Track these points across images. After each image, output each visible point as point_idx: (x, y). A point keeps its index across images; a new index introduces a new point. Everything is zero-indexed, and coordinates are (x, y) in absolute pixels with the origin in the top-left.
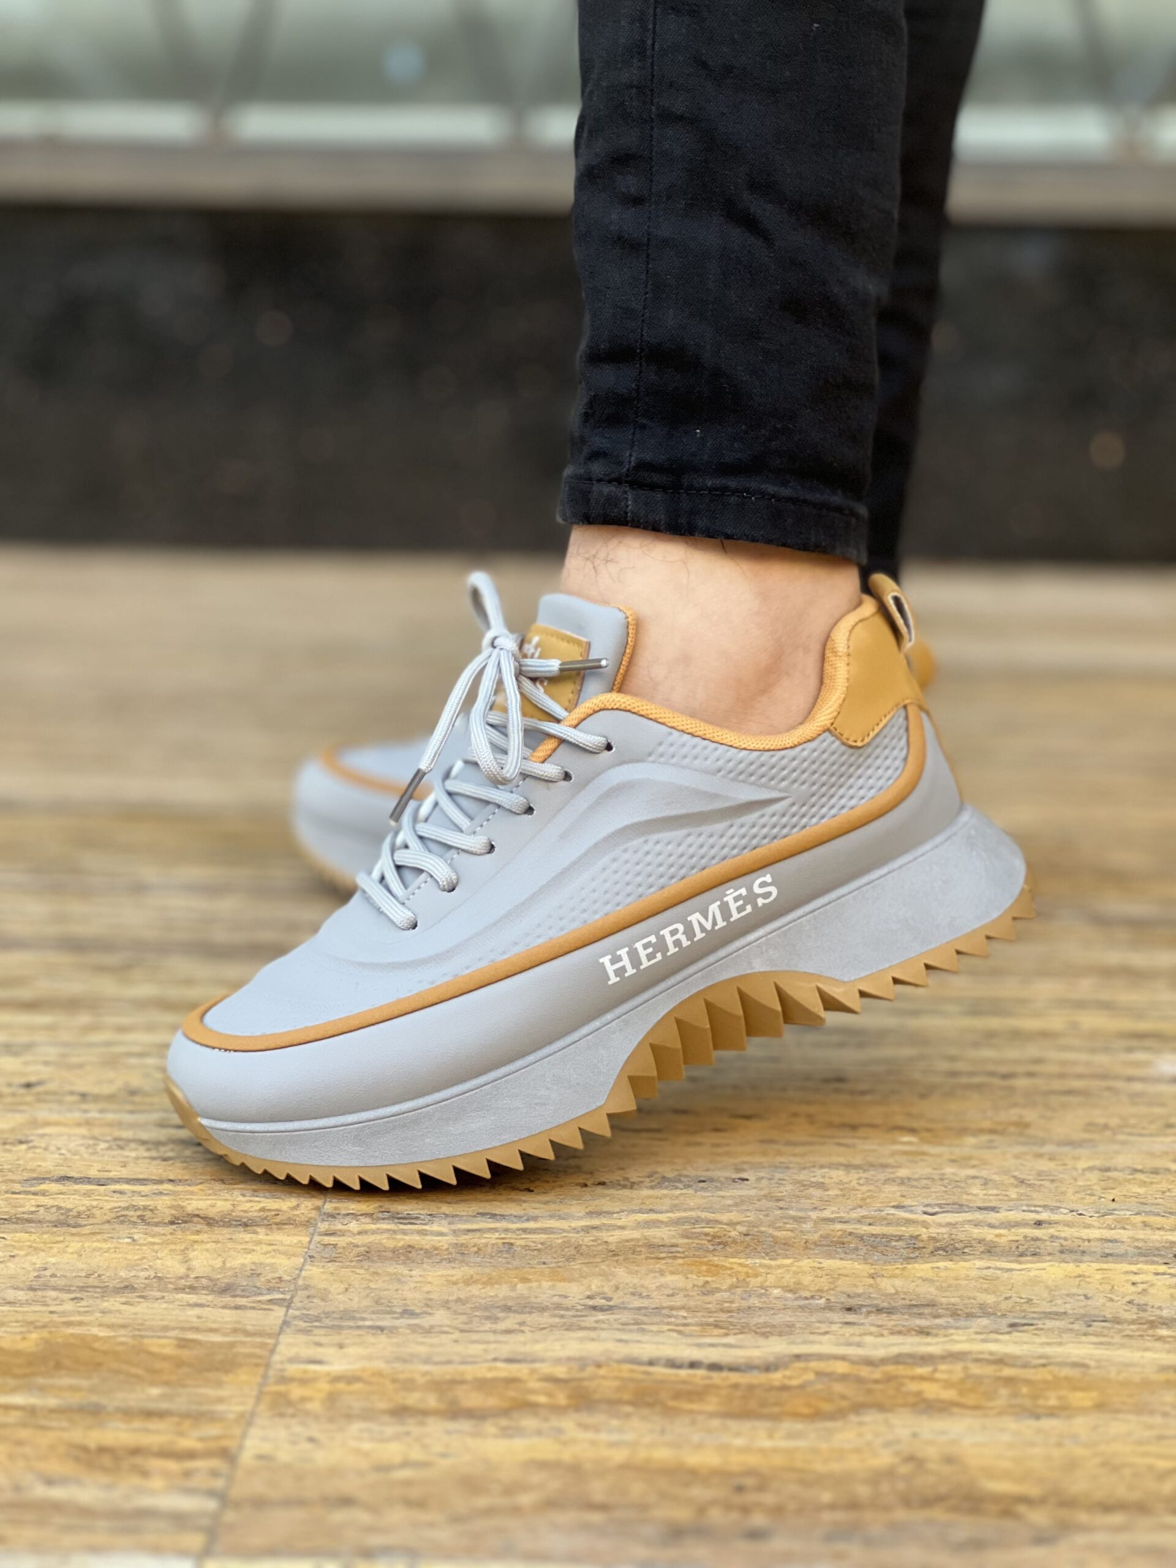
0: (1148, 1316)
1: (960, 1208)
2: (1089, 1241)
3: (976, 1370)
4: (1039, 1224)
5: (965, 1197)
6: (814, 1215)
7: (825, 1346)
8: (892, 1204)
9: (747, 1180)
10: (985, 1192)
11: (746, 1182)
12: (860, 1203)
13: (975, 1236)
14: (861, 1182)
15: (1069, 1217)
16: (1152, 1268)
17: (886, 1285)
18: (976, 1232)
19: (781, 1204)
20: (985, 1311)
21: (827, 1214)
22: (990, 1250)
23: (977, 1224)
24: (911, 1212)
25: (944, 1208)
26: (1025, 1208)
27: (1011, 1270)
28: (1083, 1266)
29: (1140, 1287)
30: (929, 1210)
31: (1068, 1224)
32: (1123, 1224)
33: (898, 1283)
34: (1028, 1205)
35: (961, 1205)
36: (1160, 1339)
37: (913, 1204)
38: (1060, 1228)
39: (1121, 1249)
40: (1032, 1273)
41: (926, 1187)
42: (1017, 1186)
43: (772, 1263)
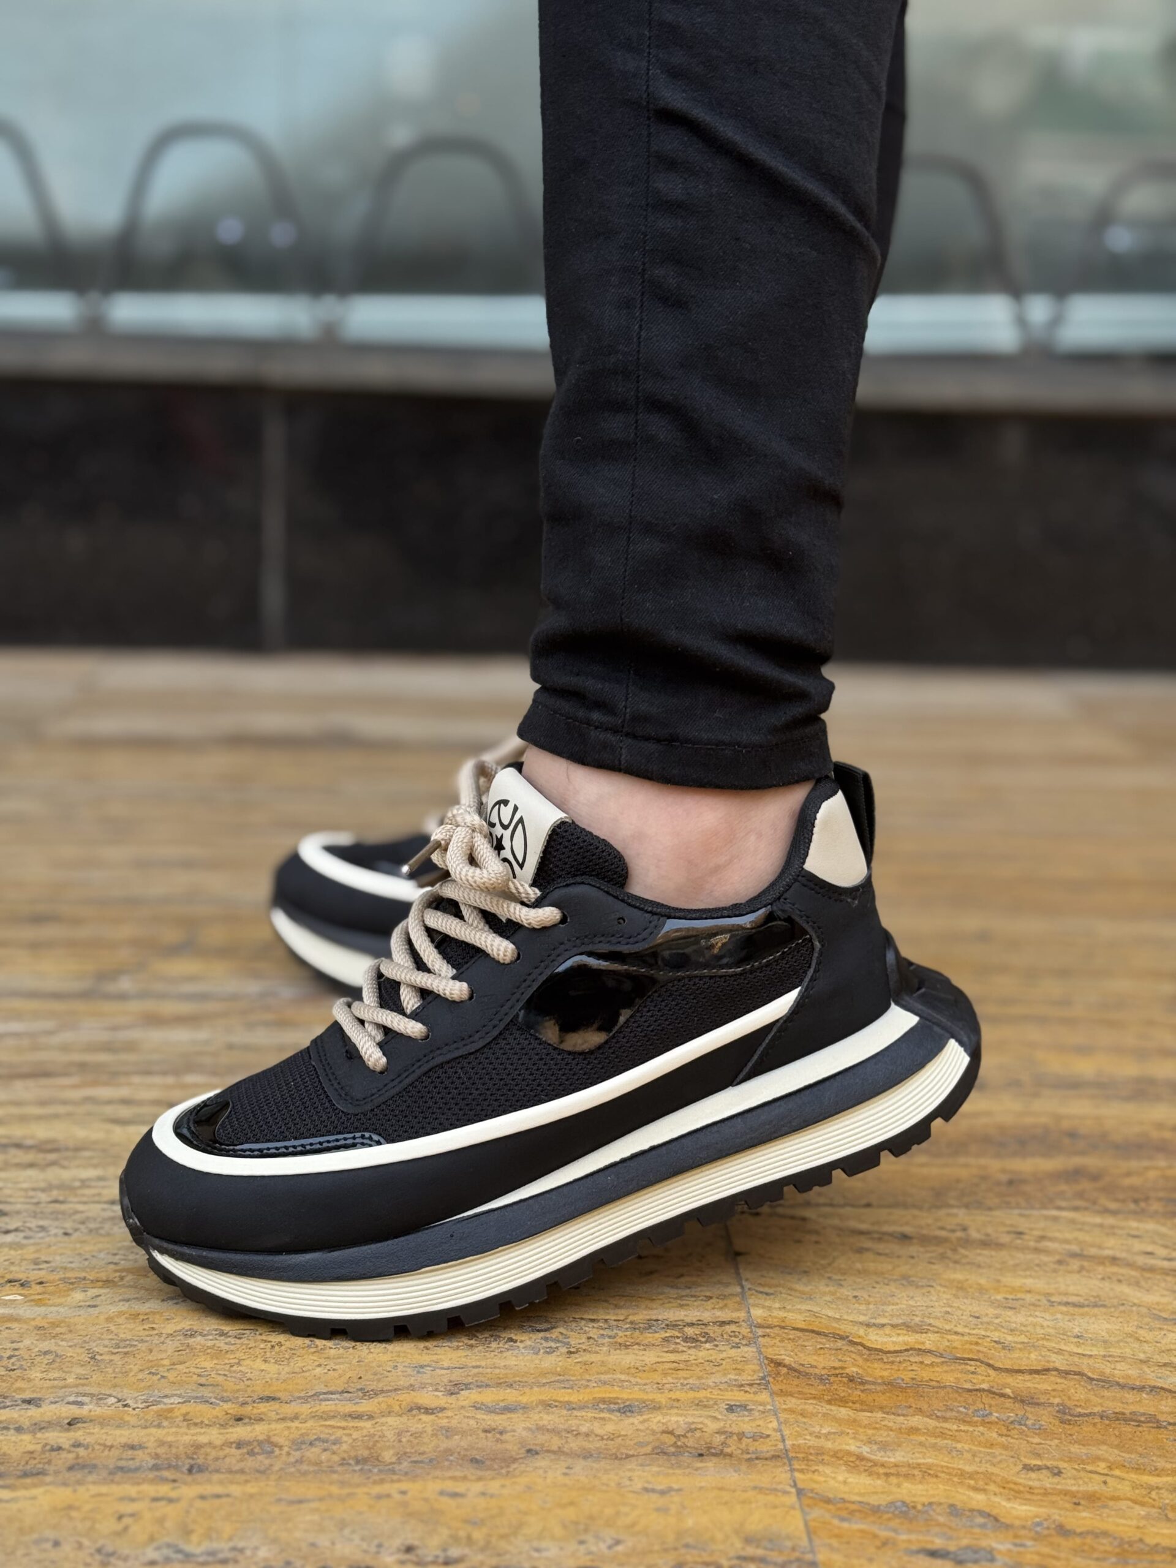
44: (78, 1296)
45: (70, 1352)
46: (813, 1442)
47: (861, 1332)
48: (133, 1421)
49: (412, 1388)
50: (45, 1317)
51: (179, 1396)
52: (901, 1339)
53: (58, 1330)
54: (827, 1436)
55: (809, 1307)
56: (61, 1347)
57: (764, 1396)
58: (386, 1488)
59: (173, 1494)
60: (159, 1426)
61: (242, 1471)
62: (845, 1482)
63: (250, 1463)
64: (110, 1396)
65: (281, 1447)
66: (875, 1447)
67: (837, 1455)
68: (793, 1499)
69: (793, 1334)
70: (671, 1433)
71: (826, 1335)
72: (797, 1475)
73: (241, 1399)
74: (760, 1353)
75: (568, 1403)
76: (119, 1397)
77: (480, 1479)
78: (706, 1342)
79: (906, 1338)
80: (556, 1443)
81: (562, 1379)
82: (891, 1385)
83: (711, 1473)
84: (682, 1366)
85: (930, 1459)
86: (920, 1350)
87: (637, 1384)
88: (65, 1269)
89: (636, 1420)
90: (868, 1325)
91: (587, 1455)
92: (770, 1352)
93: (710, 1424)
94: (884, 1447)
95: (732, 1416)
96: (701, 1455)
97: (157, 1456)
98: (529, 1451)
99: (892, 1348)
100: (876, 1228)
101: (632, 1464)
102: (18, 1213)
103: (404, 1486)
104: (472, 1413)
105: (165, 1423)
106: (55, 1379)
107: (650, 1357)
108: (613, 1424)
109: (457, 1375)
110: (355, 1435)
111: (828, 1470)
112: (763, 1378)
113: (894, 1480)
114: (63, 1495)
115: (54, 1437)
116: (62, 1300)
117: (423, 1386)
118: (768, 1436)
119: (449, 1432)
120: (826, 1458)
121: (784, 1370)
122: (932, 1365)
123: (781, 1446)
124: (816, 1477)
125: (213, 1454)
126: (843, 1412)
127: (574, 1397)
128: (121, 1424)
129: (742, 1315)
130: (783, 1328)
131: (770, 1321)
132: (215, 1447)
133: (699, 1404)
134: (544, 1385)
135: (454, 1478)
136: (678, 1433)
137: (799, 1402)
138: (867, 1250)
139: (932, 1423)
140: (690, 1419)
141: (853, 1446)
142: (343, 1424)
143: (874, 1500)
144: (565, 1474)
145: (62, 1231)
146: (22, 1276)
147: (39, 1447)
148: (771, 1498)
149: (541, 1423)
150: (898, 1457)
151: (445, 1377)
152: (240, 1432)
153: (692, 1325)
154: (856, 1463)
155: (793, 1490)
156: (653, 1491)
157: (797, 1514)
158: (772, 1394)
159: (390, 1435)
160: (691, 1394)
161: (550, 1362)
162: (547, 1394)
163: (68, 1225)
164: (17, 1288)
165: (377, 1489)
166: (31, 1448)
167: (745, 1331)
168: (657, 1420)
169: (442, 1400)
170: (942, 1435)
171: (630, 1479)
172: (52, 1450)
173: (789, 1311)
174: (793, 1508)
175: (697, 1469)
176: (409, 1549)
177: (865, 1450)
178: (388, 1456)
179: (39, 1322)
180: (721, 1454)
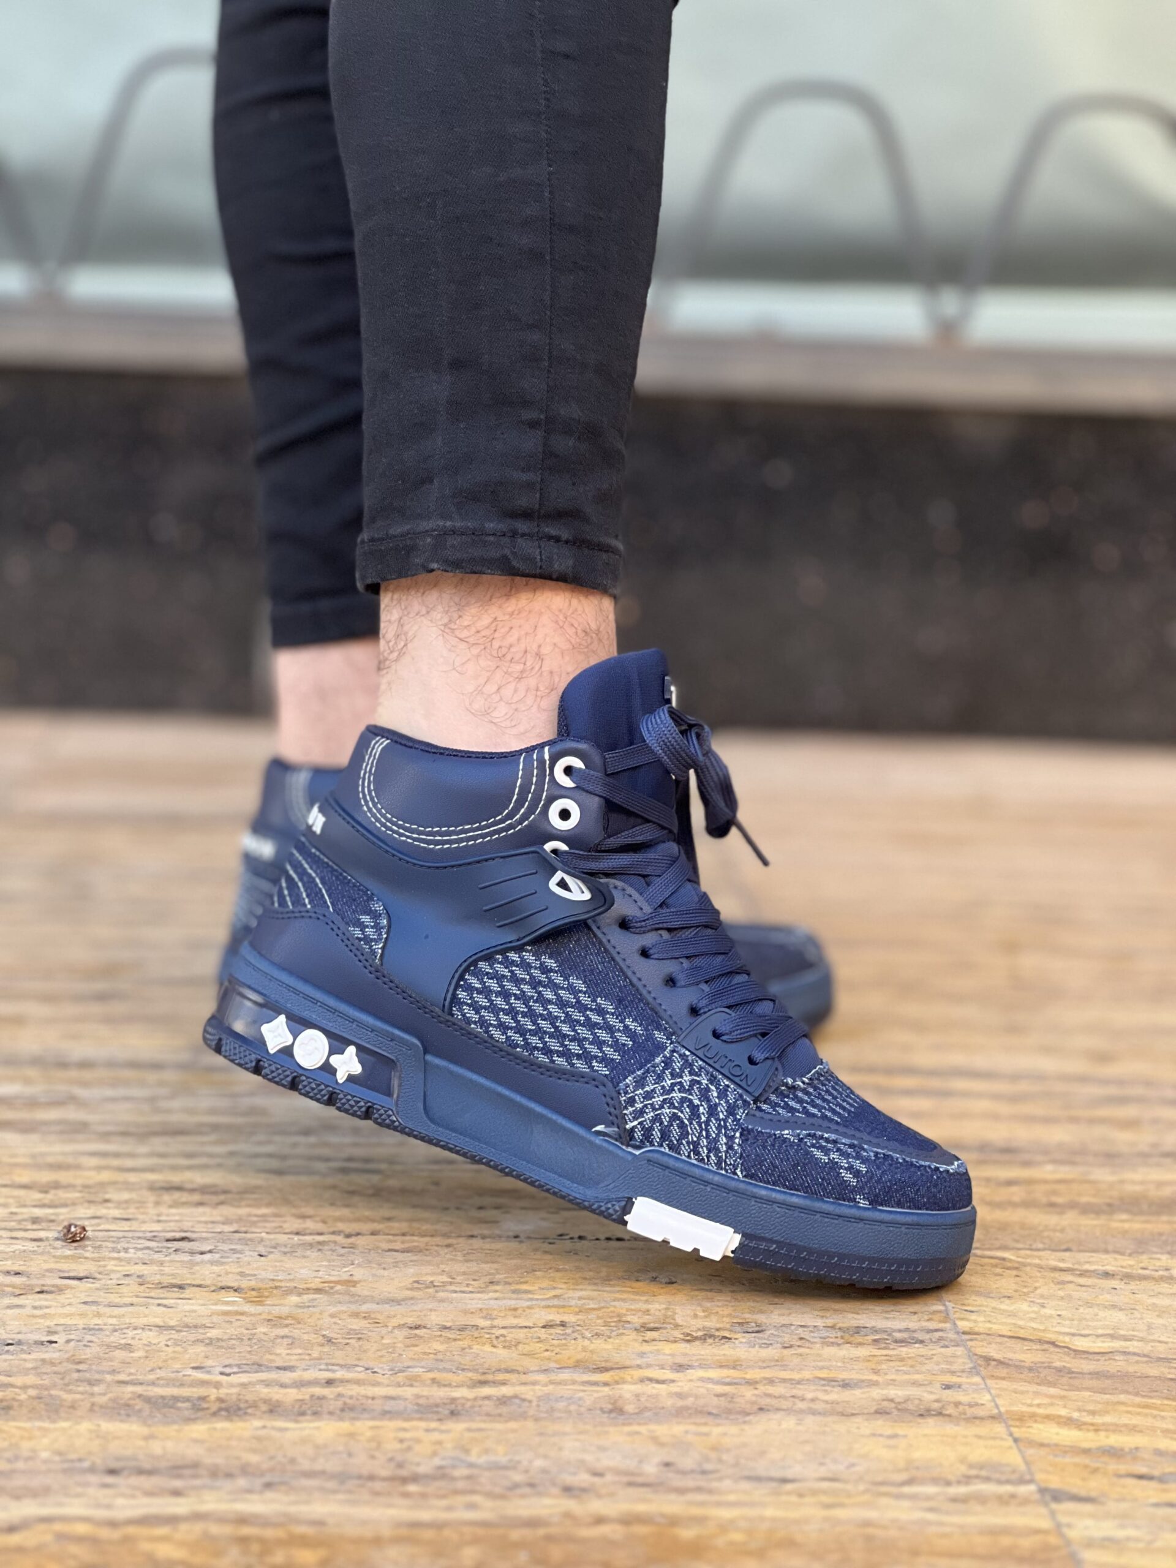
0: (404, 1473)
1: (259, 1367)
2: (373, 1398)
3: (215, 1529)
4: (329, 1382)
5: (268, 1356)
6: (109, 1378)
7: (75, 1508)
8: (192, 1365)
9: (56, 1342)
10: (289, 1351)
11: (54, 1345)
12: (161, 1364)
13: (262, 1396)
14: (169, 1343)
15: (362, 1376)
16: (423, 1424)
17: (156, 1448)
18: (264, 1391)
19: (81, 1367)
20: (245, 1470)
21: (122, 1377)
22: (274, 1409)
23: (267, 1384)
24: (209, 1372)
25: (242, 1369)
26: (323, 1367)
27: (286, 1429)
28: (358, 1424)
29: (405, 1445)
30: (228, 1370)
31: (358, 1382)
32: (412, 1381)
33: (169, 1445)
34: (327, 1364)
35: (260, 1365)
36: (406, 1495)
37: (214, 1364)
38: (349, 1386)
39: (400, 1405)
40: (306, 1432)
41: (233, 1348)
42: (322, 1345)
43: (52, 1426)
44: (294, 1299)
45: (305, 1337)
46: (1025, 1409)
47: (1067, 1339)
48: (386, 1382)
49: (639, 1367)
50: (269, 1313)
51: (423, 1367)
52: (1106, 1345)
53: (287, 1322)
54: (1039, 1405)
55: (1013, 1321)
56: (296, 1333)
57: (977, 1379)
58: (635, 1428)
59: (443, 1427)
60: (411, 1386)
61: (500, 1415)
62: (1057, 1434)
63: (504, 1410)
64: (357, 1366)
65: (530, 1402)
66: (1084, 1414)
67: (1048, 1418)
68: (1010, 1442)
69: (999, 1340)
70: (892, 1400)
71: (1031, 1340)
72: (1013, 1430)
73: (480, 1371)
74: (969, 1351)
75: (791, 1380)
76: (366, 1366)
77: (718, 1425)
78: (915, 1343)
79: (1111, 1344)
80: (785, 1404)
81: (780, 1363)
82: (1096, 1375)
83: (930, 1426)
84: (893, 1359)
85: (1135, 1421)
86: (1125, 1352)
87: (853, 1369)
88: (273, 1280)
89: (857, 1392)
90: (1073, 1335)
91: (814, 1412)
92: (979, 1351)
93: (929, 1396)
94: (1093, 1413)
95: (947, 1391)
96: (921, 1415)
97: (418, 1404)
98: (761, 1409)
99: (1097, 1350)
100: (1076, 1267)
101: (858, 1419)
102: (206, 1239)
103: (652, 1427)
104: (700, 1384)
105: (415, 1384)
106: (299, 1354)
107: (862, 1352)
108: (836, 1395)
109: (680, 1360)
110: (596, 1395)
111: (1041, 1426)
112: (974, 1368)
113: (1102, 1434)
114: (345, 1426)
115: (318, 1391)
116: (282, 1302)
117: (649, 1366)
118: (983, 1405)
119: (680, 1396)
120: (1038, 1418)
121: (993, 1363)
122: (1137, 1362)
123: (996, 1411)
124: (1030, 1430)
125: (469, 1404)
126: (1052, 1391)
127: (796, 1376)
128: (377, 1384)
129: (948, 1325)
130: (989, 1335)
131: (976, 1330)
132: (468, 1400)
133: (915, 1383)
134: (764, 1368)
135: (695, 1424)
136: (897, 1400)
137: (1009, 1384)
138: (1071, 1282)
139: (1138, 1400)
140: (907, 1393)
141: (1063, 1412)
142: (582, 1388)
143: (1085, 1445)
144: (798, 1424)
145: (257, 1253)
146: (235, 1285)
147: (307, 1397)
148: (991, 1442)
149: (767, 1392)
150: (1108, 1419)
151: (670, 1360)
152: (486, 1391)
153: (900, 1331)
154: (1068, 1422)
155: (1010, 1439)
156: (881, 1435)
157: (1015, 1451)
158: (983, 1378)
159: (627, 1395)
160: (907, 1377)
161: (765, 1353)
162: (767, 1373)
163: (261, 1249)
164: (232, 1293)
165: (627, 1429)
166: (300, 1397)
167: (952, 1335)
168: (876, 1393)
169: (668, 1375)
170: (1147, 1406)
171: (858, 1428)
172: (319, 1398)
173: (994, 1323)
174: (1010, 1448)
175: (919, 1423)
176: (667, 1465)
177: (1076, 1415)
178: (630, 1408)
179: (264, 1316)
180: (940, 1414)
